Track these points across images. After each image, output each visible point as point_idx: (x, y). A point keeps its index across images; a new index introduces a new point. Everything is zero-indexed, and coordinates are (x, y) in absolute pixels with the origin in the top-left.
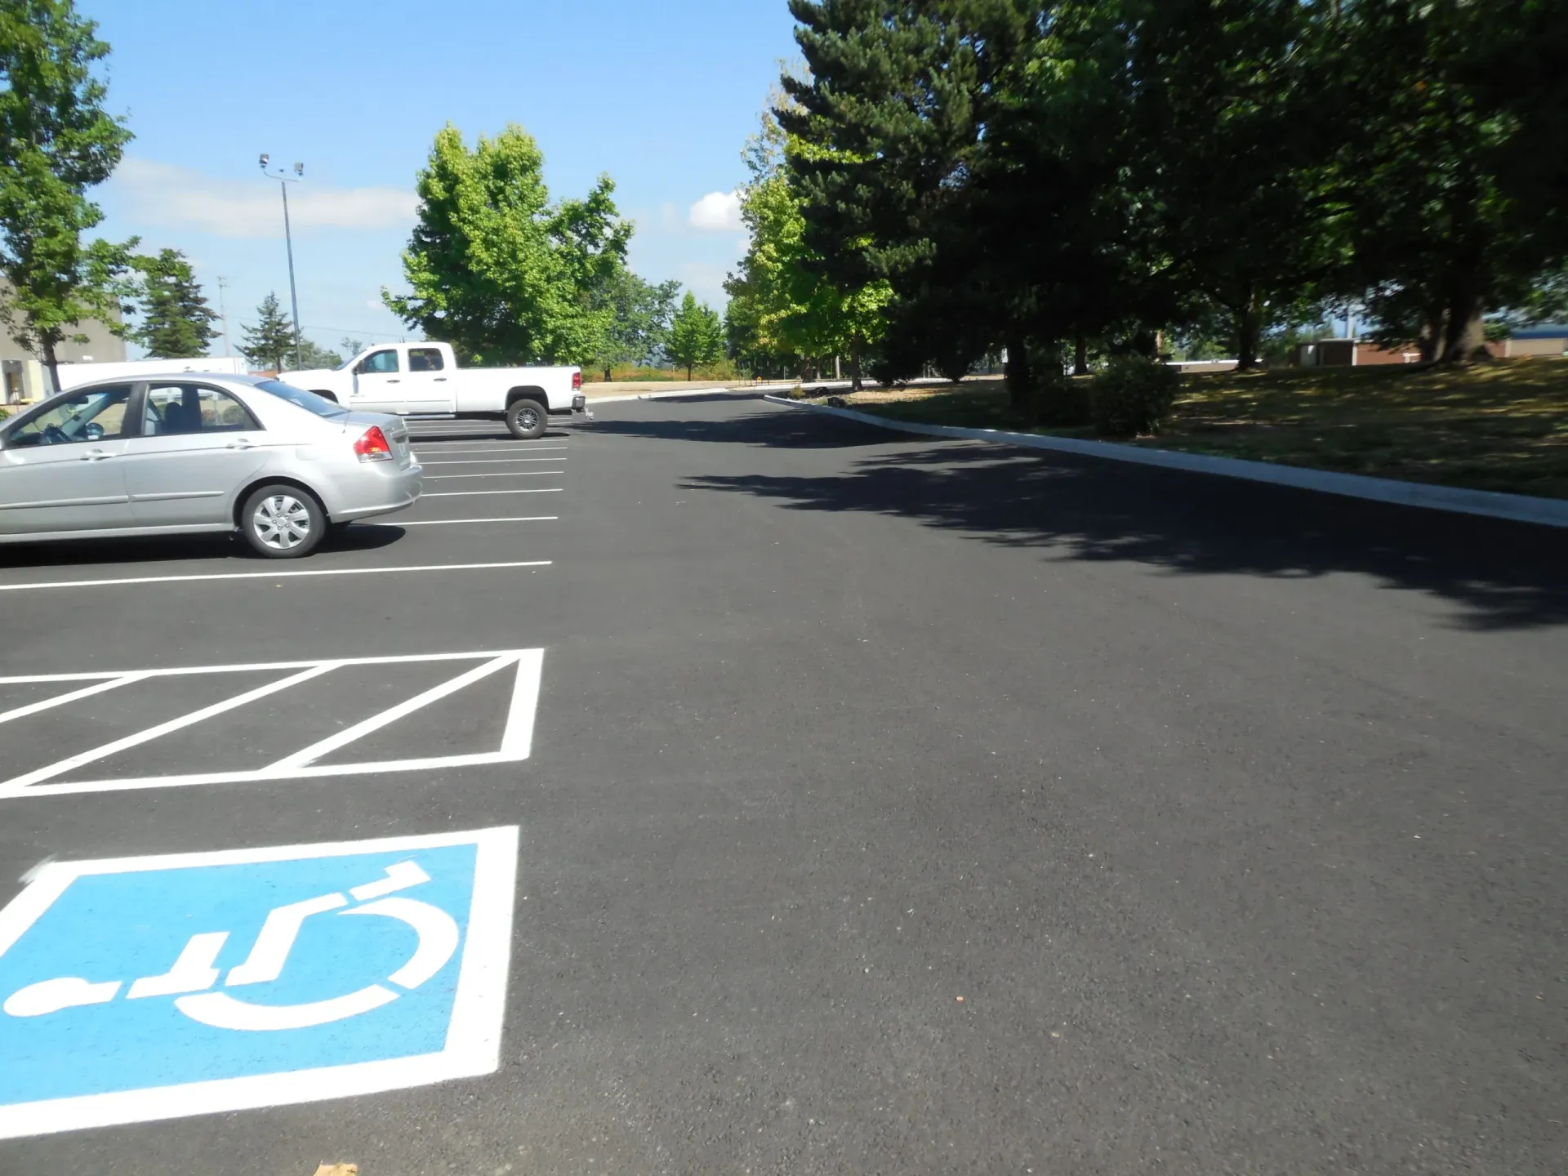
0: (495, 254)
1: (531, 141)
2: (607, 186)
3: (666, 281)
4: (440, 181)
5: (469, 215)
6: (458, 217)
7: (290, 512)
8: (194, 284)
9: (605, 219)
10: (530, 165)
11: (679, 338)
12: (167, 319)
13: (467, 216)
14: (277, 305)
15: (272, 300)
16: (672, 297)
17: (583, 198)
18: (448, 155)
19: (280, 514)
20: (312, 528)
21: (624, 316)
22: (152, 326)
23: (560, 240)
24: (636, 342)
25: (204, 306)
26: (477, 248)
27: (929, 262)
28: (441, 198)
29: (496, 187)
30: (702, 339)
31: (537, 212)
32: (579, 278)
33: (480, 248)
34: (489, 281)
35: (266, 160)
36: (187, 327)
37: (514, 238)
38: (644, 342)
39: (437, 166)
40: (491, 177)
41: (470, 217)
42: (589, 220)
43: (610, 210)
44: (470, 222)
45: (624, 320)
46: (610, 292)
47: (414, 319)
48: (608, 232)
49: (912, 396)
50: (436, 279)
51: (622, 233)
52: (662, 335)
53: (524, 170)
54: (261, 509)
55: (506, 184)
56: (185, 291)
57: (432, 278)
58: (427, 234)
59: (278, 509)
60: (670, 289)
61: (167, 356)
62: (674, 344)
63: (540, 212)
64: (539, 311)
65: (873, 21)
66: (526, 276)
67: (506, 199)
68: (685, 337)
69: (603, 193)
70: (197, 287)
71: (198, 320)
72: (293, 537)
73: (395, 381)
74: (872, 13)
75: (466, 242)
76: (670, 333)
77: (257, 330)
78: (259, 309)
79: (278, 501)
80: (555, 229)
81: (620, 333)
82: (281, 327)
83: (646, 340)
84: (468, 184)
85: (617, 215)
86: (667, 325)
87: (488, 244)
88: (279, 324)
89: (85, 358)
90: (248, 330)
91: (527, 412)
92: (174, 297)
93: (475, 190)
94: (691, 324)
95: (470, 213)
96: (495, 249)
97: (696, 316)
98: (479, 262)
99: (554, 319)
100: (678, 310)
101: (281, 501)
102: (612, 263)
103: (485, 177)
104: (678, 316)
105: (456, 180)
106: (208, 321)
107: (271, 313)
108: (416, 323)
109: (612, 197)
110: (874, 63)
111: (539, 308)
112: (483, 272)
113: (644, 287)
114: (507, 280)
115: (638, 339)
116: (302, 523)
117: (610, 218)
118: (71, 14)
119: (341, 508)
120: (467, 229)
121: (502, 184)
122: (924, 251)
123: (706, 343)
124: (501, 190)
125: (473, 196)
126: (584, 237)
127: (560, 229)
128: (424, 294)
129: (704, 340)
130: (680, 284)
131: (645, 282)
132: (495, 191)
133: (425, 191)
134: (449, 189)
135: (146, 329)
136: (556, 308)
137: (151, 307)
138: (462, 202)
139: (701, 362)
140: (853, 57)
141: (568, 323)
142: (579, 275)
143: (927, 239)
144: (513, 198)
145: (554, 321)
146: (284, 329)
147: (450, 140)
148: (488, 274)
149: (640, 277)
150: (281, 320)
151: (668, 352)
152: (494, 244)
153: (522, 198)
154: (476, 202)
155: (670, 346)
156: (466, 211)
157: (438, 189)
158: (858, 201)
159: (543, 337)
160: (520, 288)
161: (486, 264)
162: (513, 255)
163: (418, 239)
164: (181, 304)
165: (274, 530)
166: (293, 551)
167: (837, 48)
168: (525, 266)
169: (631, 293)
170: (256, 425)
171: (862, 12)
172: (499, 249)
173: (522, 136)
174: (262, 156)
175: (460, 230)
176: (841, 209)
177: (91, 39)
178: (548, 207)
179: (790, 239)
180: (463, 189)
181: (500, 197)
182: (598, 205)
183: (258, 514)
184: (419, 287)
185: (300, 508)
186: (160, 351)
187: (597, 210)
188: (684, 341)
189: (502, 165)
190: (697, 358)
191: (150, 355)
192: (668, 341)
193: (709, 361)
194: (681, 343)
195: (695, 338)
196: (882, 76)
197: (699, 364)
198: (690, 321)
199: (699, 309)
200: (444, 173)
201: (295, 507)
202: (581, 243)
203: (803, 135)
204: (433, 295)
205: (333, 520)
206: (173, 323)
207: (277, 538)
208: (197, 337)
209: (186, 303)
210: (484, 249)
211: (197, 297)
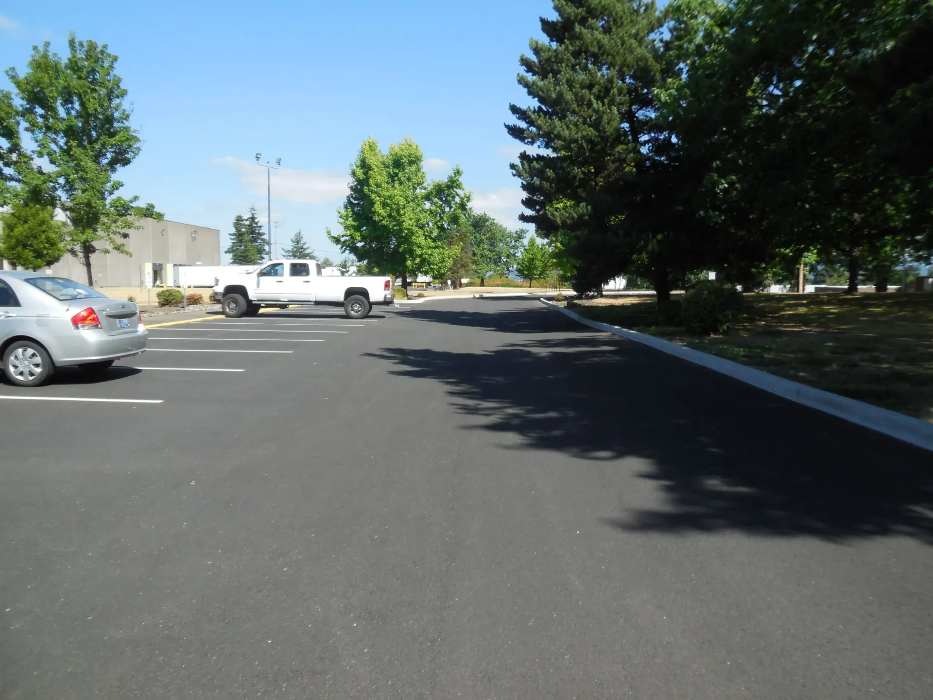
0: (388, 211)
1: (417, 147)
2: (458, 173)
3: (519, 229)
4: (362, 168)
5: (375, 188)
6: (369, 189)
7: (30, 358)
8: (259, 225)
9: (456, 192)
10: (415, 161)
11: (525, 263)
12: (243, 243)
13: (373, 188)
14: (302, 237)
15: (299, 235)
16: (523, 238)
17: (444, 179)
18: (368, 155)
19: (24, 359)
20: (43, 367)
21: (493, 249)
22: (235, 247)
23: (431, 203)
24: (499, 264)
25: (263, 237)
26: (378, 207)
27: (587, 217)
28: (361, 178)
29: (394, 173)
30: (538, 263)
31: (418, 187)
32: (439, 225)
33: (379, 207)
34: (384, 226)
35: (259, 156)
36: (252, 248)
37: (399, 202)
38: (504, 264)
39: (360, 160)
40: (391, 167)
41: (375, 190)
42: (446, 192)
43: (459, 186)
44: (376, 193)
45: (492, 252)
46: (486, 235)
47: (345, 247)
48: (457, 199)
49: (629, 302)
50: (356, 224)
51: (465, 199)
52: (515, 260)
53: (411, 163)
54: (14, 355)
55: (399, 171)
56: (254, 229)
57: (353, 224)
58: (355, 199)
59: (23, 356)
60: (522, 233)
61: (241, 264)
62: (522, 266)
63: (420, 188)
64: (412, 244)
65: (564, 69)
66: (404, 224)
67: (399, 179)
68: (528, 262)
69: (455, 177)
70: (260, 227)
71: (259, 245)
72: (32, 374)
73: (281, 282)
74: (563, 65)
75: (372, 203)
76: (520, 259)
77: (290, 251)
78: (292, 240)
79: (24, 351)
80: (427, 197)
81: (490, 258)
82: (302, 250)
83: (505, 263)
84: (375, 170)
85: (463, 189)
86: (519, 254)
87: (384, 205)
88: (302, 248)
89: (198, 263)
90: (285, 251)
91: (356, 303)
92: (247, 232)
93: (380, 174)
94: (532, 255)
95: (375, 187)
96: (388, 208)
97: (535, 250)
98: (379, 215)
99: (420, 249)
100: (526, 246)
101: (26, 351)
102: (458, 217)
103: (388, 167)
104: (525, 250)
105: (370, 168)
106: (264, 245)
107: (298, 242)
108: (346, 249)
109: (461, 179)
110: (560, 95)
111: (412, 242)
112: (381, 221)
113: (506, 232)
114: (394, 226)
115: (501, 262)
116: (37, 365)
117: (459, 191)
118: (112, 74)
119: (63, 357)
120: (373, 196)
121: (397, 171)
122: (583, 211)
123: (540, 266)
124: (396, 174)
125: (379, 177)
126: (444, 202)
127: (431, 197)
128: (348, 233)
129: (539, 265)
130: (528, 231)
131: (507, 230)
132: (394, 175)
133: (354, 174)
134: (366, 173)
135: (232, 249)
136: (423, 243)
137: (235, 237)
138: (371, 181)
139: (538, 277)
140: (548, 91)
141: (430, 252)
142: (439, 223)
143: (584, 203)
144: (403, 179)
145: (420, 250)
146: (304, 251)
147: (370, 146)
148: (383, 222)
149: (504, 226)
150: (303, 246)
151: (518, 270)
152: (388, 205)
153: (409, 179)
154: (379, 181)
155: (519, 266)
156: (373, 186)
157: (360, 173)
158: (547, 179)
159: (414, 259)
160: (401, 230)
161: (382, 217)
162: (398, 211)
163: (349, 202)
164: (251, 236)
165: (21, 369)
166: (31, 383)
167: (537, 86)
168: (403, 218)
169: (498, 235)
170: (16, 303)
171: (557, 65)
172: (391, 208)
173: (412, 144)
174: (257, 154)
175: (369, 196)
176: (536, 184)
177: (119, 87)
178: (425, 185)
179: (558, 205)
180: (373, 173)
181: (396, 178)
182: (453, 184)
183: (12, 358)
184: (346, 229)
185: (37, 356)
186: (238, 261)
187: (453, 187)
188: (527, 264)
189: (399, 159)
190: (535, 275)
191: (233, 263)
192: (518, 264)
193: (542, 277)
194: (526, 265)
195: (534, 263)
196: (567, 103)
197: (536, 278)
198: (532, 252)
199: (538, 246)
200: (364, 165)
201: (34, 355)
202: (442, 205)
203: (522, 139)
204: (353, 234)
205: (57, 365)
206: (246, 246)
207: (21, 374)
208: (258, 254)
209: (254, 236)
210: (381, 208)
211: (259, 232)
